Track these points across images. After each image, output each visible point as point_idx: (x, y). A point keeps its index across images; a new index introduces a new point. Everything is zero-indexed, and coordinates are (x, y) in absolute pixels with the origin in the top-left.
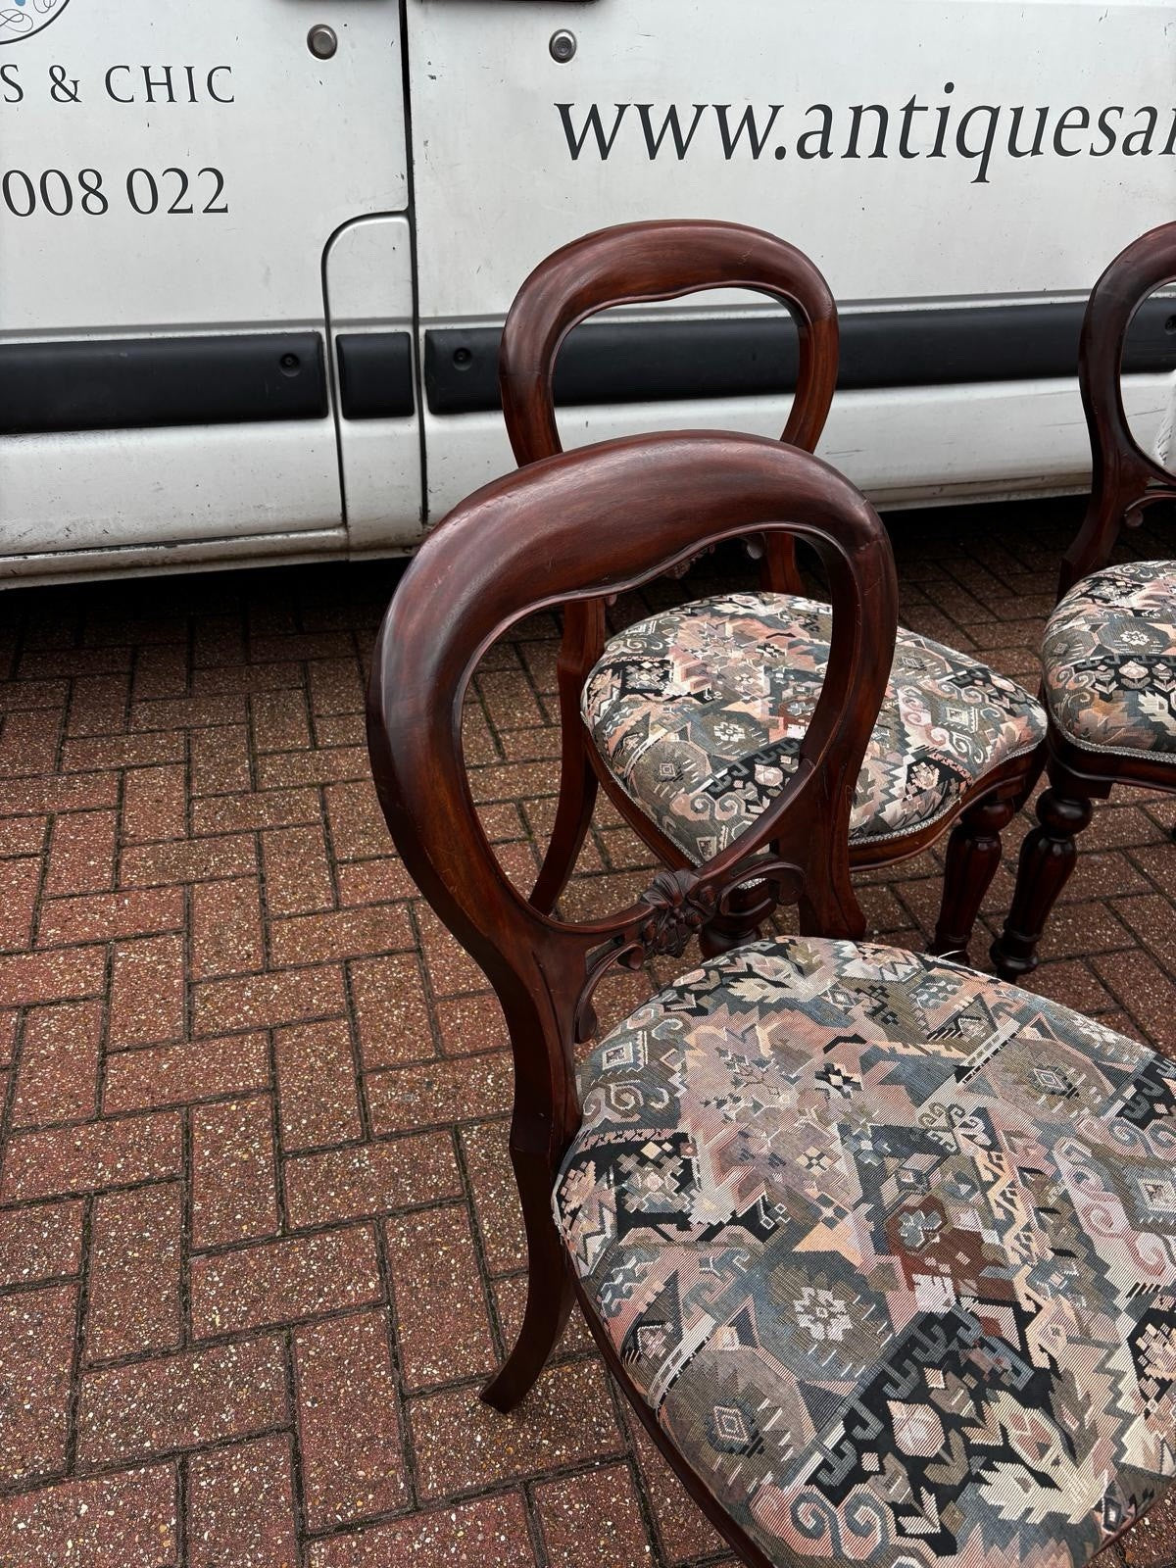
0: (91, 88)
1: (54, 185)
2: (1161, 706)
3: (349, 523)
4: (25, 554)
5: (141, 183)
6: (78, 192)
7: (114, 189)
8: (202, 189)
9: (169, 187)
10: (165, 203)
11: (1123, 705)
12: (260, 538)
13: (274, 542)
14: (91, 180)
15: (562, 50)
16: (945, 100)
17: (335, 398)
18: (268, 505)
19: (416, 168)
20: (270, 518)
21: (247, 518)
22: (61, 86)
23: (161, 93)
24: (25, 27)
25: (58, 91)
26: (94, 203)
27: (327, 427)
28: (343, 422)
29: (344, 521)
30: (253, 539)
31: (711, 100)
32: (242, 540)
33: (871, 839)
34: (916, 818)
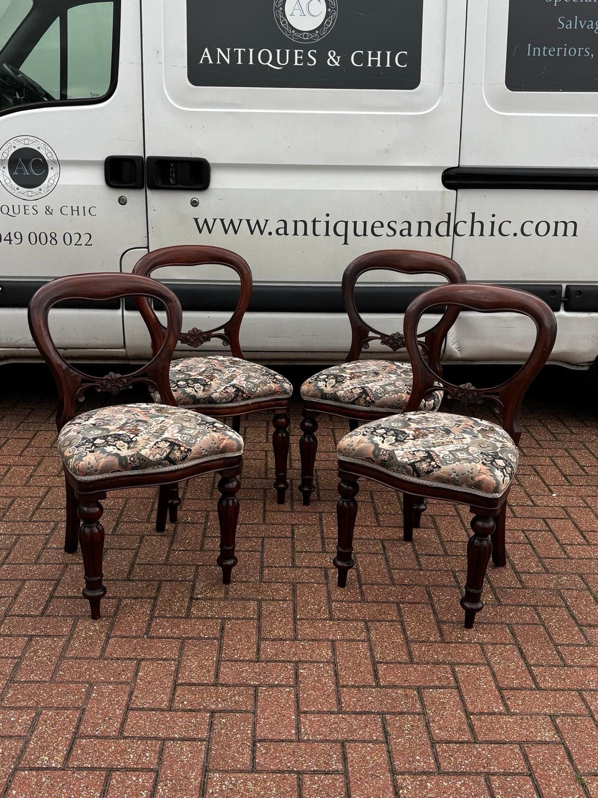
0: (57, 212)
1: (43, 236)
2: (324, 384)
3: (126, 347)
4: (18, 348)
5: (67, 236)
6: (49, 238)
7: (59, 238)
8: (85, 239)
9: (75, 238)
10: (74, 242)
11: (313, 384)
12: (96, 350)
13: (100, 352)
14: (53, 235)
15: (195, 204)
16: (327, 219)
17: (123, 303)
18: (98, 337)
19: (149, 235)
20: (99, 342)
21: (92, 342)
22: (49, 211)
23: (75, 213)
24: (41, 196)
25: (47, 212)
26: (54, 242)
27: (119, 312)
28: (125, 311)
29: (124, 346)
30: (93, 350)
31: (245, 217)
32: (89, 350)
33: (211, 406)
34: (224, 400)
